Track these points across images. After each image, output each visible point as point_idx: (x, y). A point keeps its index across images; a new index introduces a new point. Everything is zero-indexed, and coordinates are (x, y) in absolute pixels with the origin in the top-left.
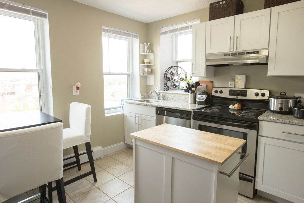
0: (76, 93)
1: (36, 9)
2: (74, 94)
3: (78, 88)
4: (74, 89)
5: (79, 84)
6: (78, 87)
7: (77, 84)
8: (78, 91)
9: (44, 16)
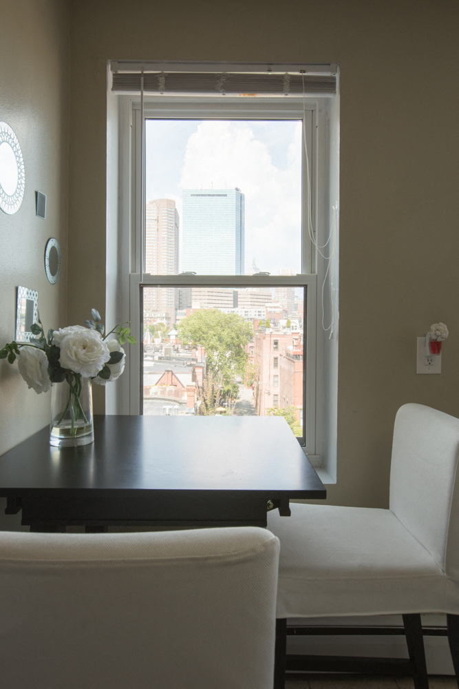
0: (428, 365)
1: (304, 67)
2: (422, 368)
3: (436, 346)
4: (423, 349)
5: (441, 330)
6: (439, 340)
7: (433, 327)
8: (438, 358)
9: (325, 85)
